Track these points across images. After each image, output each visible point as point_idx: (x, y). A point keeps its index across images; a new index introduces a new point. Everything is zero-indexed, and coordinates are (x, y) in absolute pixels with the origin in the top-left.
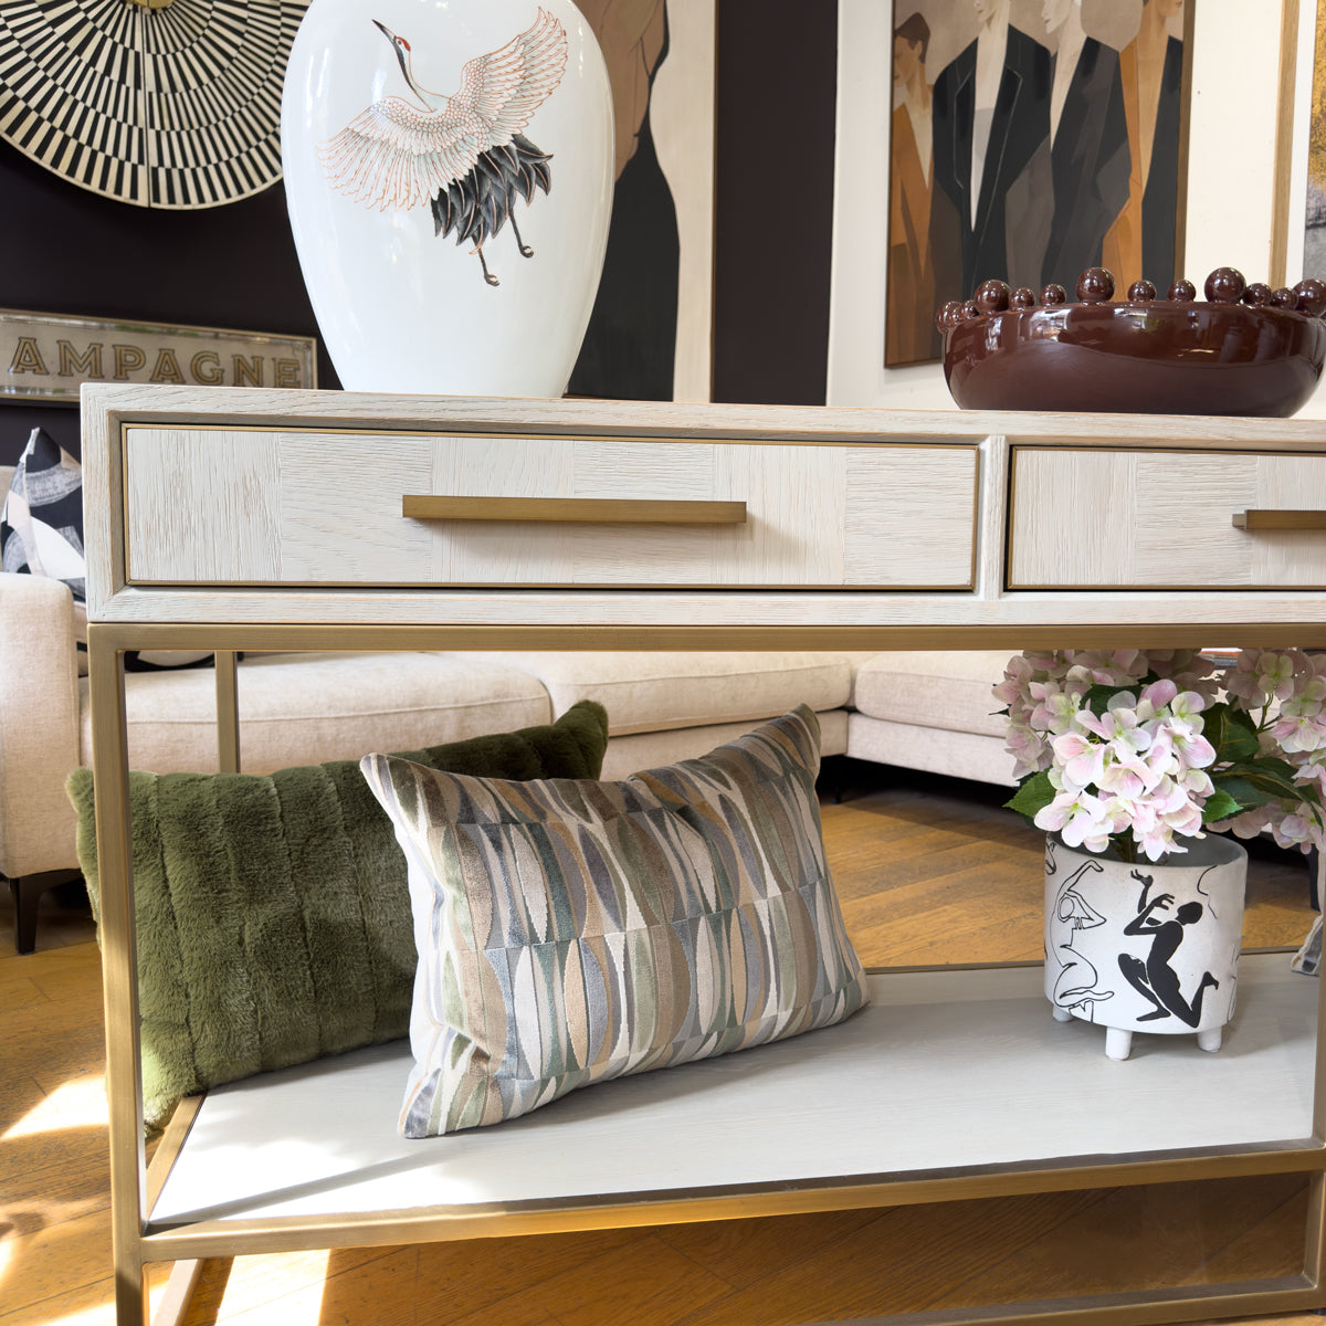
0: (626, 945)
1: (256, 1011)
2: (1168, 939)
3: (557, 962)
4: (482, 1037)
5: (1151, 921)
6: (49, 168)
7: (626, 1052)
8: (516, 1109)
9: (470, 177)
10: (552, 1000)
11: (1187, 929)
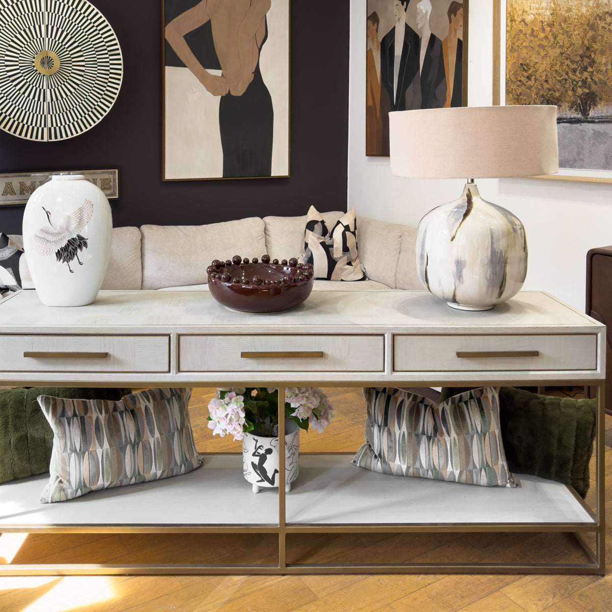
0: (103, 453)
1: (12, 463)
2: (263, 458)
3: (82, 457)
4: (61, 477)
5: (258, 453)
6: (13, 134)
7: (101, 483)
8: (70, 497)
9: (66, 246)
10: (80, 468)
11: (268, 456)
